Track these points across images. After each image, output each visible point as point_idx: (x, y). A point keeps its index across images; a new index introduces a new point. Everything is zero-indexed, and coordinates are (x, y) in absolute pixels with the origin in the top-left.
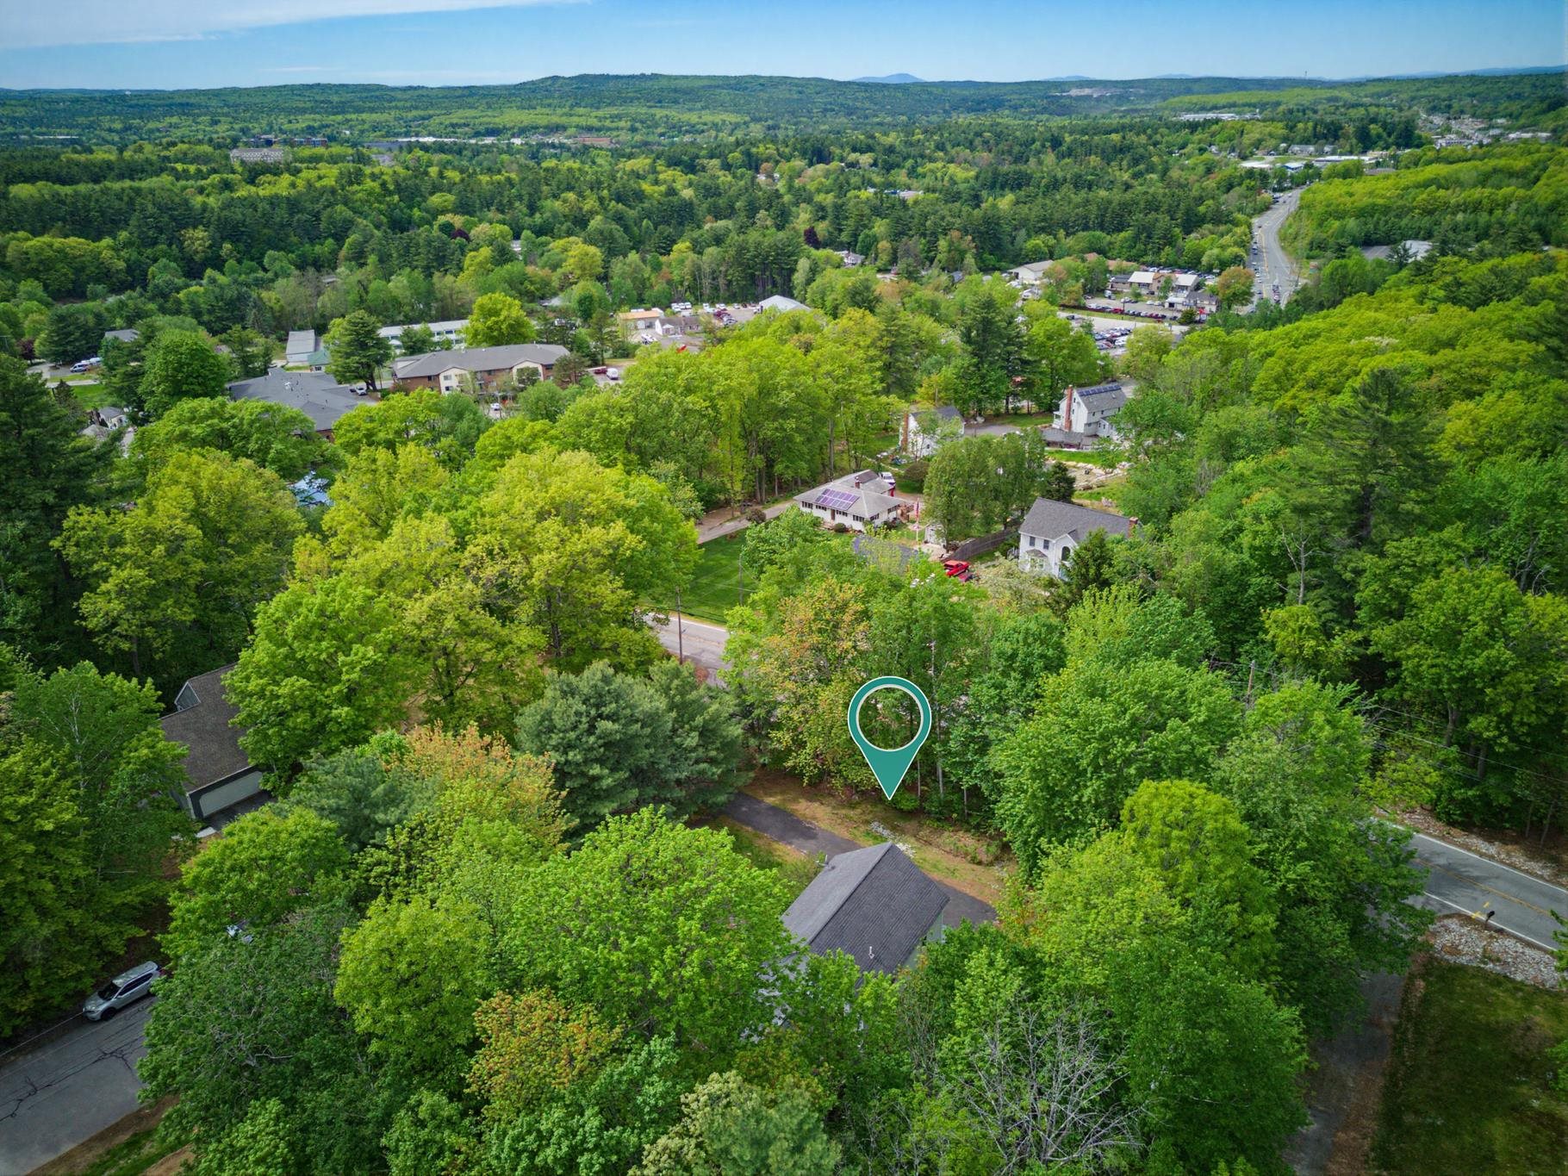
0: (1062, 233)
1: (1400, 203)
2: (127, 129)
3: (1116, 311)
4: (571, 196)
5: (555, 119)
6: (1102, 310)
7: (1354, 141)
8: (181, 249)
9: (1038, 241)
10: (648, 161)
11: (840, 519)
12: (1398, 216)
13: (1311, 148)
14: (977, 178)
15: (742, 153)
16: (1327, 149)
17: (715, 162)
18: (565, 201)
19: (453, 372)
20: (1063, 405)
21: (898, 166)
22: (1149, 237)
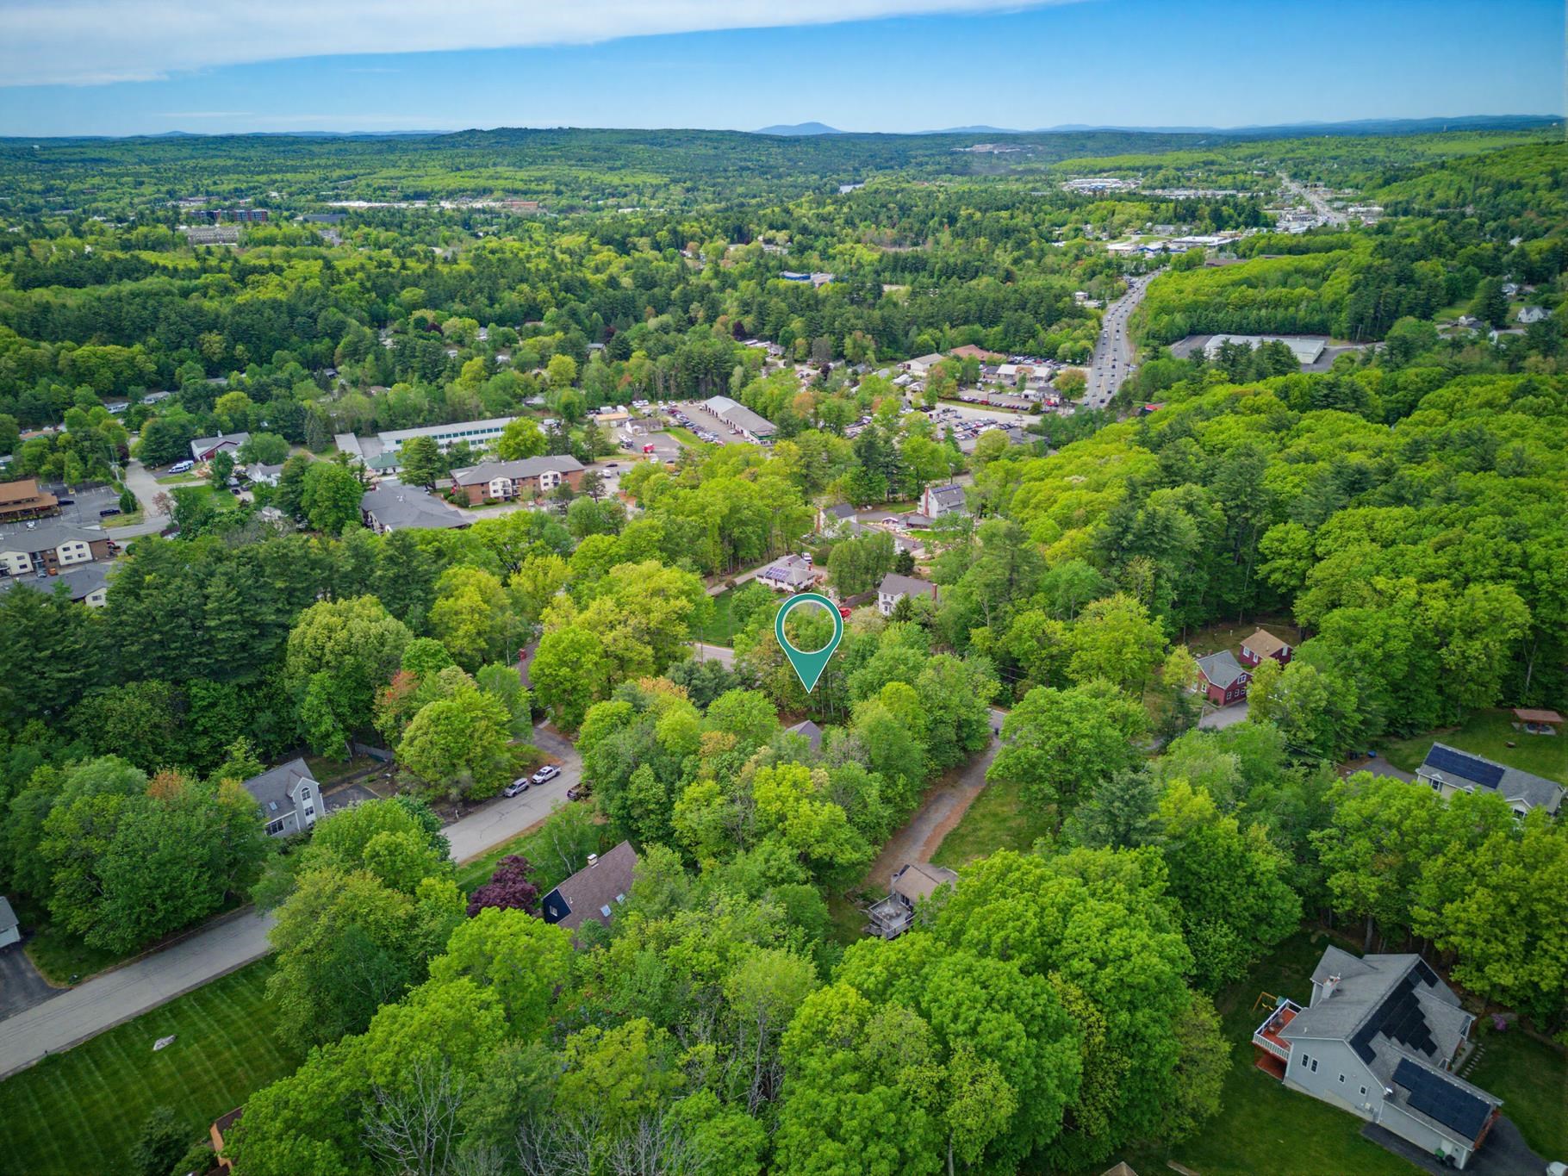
0: (946, 327)
1: (1218, 299)
2: (49, 190)
3: (983, 403)
4: (525, 287)
5: (482, 183)
6: (972, 402)
7: (1208, 221)
8: (201, 352)
9: (925, 337)
10: (583, 239)
11: (780, 585)
12: (1216, 311)
13: (1172, 228)
14: (880, 260)
15: (669, 231)
16: (1185, 228)
17: (644, 240)
18: (521, 292)
19: (499, 480)
20: (923, 498)
21: (811, 248)
22: (1017, 331)
